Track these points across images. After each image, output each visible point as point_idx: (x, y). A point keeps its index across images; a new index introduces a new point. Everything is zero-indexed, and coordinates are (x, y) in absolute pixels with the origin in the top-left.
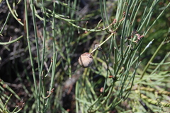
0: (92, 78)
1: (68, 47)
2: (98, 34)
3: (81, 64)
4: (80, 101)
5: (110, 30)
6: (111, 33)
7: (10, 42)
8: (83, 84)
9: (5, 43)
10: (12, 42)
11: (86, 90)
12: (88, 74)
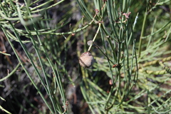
0: (92, 78)
1: (58, 59)
2: (78, 35)
3: (83, 66)
4: (92, 103)
5: (96, 22)
6: (98, 25)
7: (9, 75)
8: (87, 87)
9: (5, 78)
10: (11, 73)
11: (93, 91)
12: (87, 75)
